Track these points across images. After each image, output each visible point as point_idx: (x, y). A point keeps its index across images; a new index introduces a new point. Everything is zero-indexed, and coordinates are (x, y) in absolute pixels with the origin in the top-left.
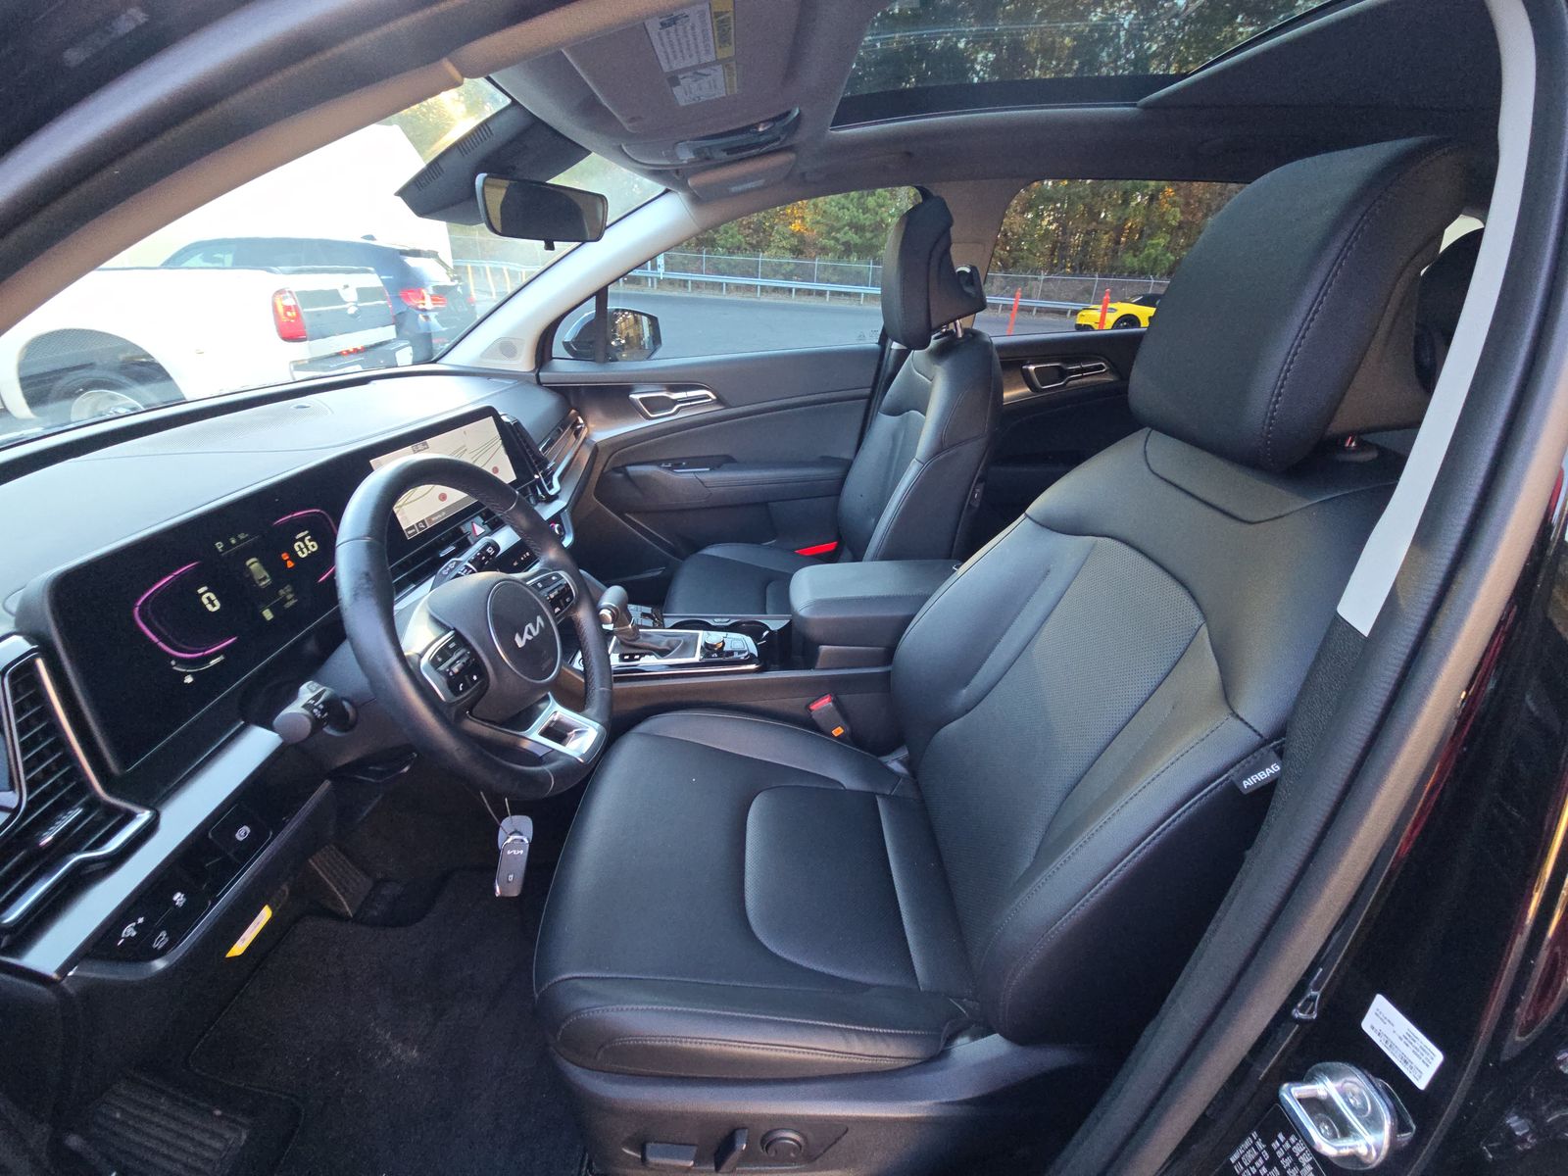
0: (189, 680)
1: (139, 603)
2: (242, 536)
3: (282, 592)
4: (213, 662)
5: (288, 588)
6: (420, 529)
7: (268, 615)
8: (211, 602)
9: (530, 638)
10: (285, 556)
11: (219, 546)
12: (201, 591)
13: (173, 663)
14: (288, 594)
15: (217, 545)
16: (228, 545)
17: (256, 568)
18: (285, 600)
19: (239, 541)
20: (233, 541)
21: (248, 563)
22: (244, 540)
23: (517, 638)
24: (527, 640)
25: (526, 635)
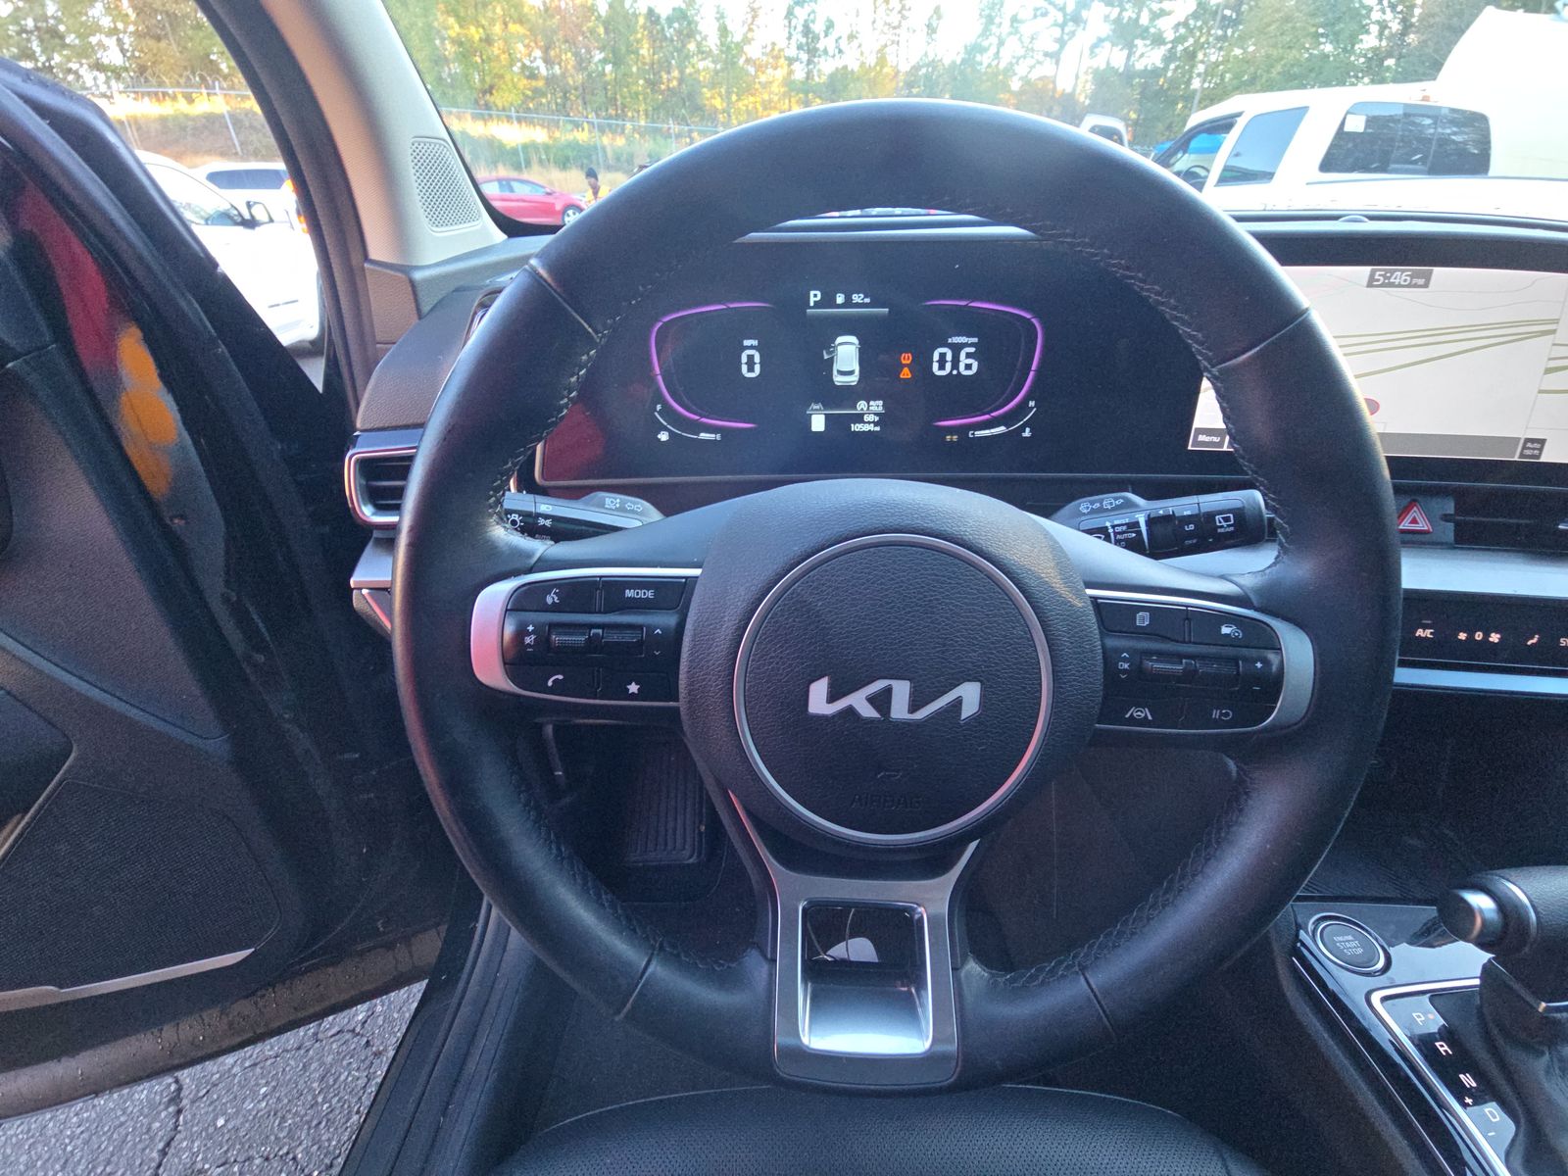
0: (664, 437)
1: (667, 318)
2: (857, 298)
3: (862, 405)
4: (704, 436)
5: (877, 406)
7: (818, 423)
8: (751, 363)
9: (868, 712)
10: (906, 359)
11: (815, 296)
12: (747, 343)
13: (659, 407)
14: (870, 413)
15: (812, 293)
16: (828, 301)
17: (847, 354)
18: (859, 419)
19: (848, 303)
20: (840, 299)
21: (840, 340)
22: (858, 305)
23: (819, 691)
24: (850, 711)
25: (859, 701)
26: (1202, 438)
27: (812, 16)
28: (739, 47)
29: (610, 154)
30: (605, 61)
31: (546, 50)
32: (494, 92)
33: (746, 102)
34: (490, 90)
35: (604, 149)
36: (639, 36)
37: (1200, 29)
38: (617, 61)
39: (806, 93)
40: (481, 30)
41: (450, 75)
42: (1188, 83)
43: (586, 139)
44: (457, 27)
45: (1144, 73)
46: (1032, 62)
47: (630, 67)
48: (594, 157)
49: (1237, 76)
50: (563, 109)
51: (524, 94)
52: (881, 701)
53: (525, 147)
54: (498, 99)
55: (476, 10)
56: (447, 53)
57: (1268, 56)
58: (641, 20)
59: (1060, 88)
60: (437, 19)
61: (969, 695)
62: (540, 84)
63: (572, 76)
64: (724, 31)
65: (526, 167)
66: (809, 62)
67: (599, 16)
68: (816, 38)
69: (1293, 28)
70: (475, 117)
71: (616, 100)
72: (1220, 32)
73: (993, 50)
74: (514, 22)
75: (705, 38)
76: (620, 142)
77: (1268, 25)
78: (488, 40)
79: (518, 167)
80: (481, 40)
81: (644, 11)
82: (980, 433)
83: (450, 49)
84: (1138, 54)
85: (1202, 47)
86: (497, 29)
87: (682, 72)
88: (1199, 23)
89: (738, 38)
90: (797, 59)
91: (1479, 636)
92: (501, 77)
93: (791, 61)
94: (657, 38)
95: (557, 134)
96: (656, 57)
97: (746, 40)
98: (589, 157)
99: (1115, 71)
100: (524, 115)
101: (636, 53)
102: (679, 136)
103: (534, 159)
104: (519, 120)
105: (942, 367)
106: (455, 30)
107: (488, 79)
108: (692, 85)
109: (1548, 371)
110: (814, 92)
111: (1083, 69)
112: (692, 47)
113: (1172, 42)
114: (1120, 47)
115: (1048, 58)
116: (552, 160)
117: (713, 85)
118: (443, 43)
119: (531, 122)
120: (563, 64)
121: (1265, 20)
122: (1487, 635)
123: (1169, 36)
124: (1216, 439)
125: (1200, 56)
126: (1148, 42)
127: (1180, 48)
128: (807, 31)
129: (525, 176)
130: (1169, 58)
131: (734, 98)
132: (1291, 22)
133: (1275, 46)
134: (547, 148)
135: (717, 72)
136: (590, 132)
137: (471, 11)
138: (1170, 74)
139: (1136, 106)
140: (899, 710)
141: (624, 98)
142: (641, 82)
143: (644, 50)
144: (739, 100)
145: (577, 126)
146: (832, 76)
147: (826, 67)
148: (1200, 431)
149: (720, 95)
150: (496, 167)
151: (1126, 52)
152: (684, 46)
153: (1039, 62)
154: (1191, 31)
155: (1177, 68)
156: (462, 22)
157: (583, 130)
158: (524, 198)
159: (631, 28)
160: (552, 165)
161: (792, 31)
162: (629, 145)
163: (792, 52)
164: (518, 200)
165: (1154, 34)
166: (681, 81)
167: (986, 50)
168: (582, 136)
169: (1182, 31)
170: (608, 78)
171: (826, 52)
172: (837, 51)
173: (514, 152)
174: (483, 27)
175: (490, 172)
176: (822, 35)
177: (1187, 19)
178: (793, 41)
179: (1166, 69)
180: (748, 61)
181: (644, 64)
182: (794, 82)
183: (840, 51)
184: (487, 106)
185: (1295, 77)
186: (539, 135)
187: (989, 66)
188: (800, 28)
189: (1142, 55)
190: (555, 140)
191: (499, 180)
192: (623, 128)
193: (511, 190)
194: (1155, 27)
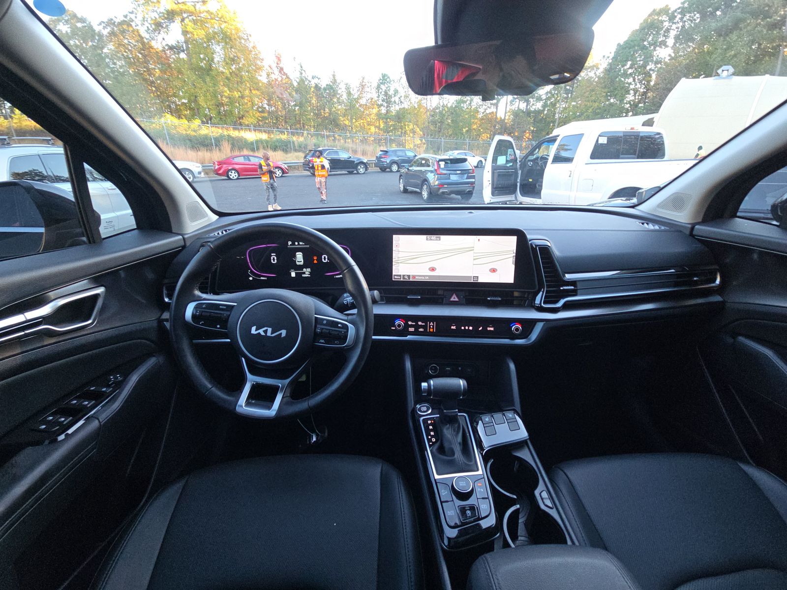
0: (251, 279)
1: (251, 249)
2: (301, 243)
3: (305, 270)
4: (262, 278)
5: (309, 270)
6: (404, 278)
7: (293, 274)
8: (274, 260)
9: (263, 334)
10: (315, 258)
11: (290, 243)
12: (272, 254)
13: (249, 271)
14: (307, 272)
15: (289, 242)
16: (293, 244)
17: (299, 257)
18: (304, 273)
19: (299, 244)
20: (296, 243)
21: (297, 253)
22: (301, 245)
23: (254, 328)
24: (259, 333)
25: (261, 331)
26: (396, 277)
27: (388, 88)
28: (357, 100)
29: (296, 144)
30: (295, 105)
31: (269, 101)
32: (244, 118)
33: (359, 122)
34: (242, 117)
35: (293, 142)
36: (311, 95)
37: (557, 94)
38: (301, 105)
39: (387, 119)
40: (239, 93)
41: (224, 111)
42: (554, 116)
43: (285, 138)
44: (228, 92)
45: (535, 111)
46: (486, 107)
47: (307, 108)
48: (289, 146)
49: (574, 113)
50: (276, 126)
51: (258, 119)
52: (266, 332)
53: (257, 141)
54: (245, 121)
55: (238, 85)
56: (223, 102)
57: (586, 106)
58: (312, 89)
59: (498, 116)
60: (219, 88)
61: (284, 333)
62: (266, 115)
63: (281, 111)
64: (349, 94)
65: (257, 150)
66: (387, 107)
67: (294, 87)
68: (390, 97)
69: (596, 94)
70: (234, 129)
71: (300, 121)
72: (565, 95)
73: (468, 102)
74: (254, 90)
75: (341, 96)
76: (301, 139)
77: (585, 93)
78: (242, 97)
79: (253, 150)
80: (239, 97)
81: (314, 85)
82: (337, 277)
83: (225, 100)
84: (531, 104)
85: (558, 101)
86: (247, 92)
87: (330, 110)
88: (556, 92)
89: (356, 96)
90: (382, 105)
91: (467, 328)
92: (248, 112)
93: (380, 106)
94: (319, 97)
95: (272, 136)
96: (319, 104)
97: (359, 98)
98: (286, 146)
99: (523, 111)
100: (257, 128)
101: (310, 102)
102: (328, 137)
103: (261, 147)
104: (255, 130)
105: (325, 260)
106: (227, 92)
107: (241, 113)
108: (335, 116)
109: (474, 259)
110: (390, 119)
111: (508, 109)
112: (335, 100)
113: (545, 99)
114: (523, 101)
115: (493, 106)
116: (269, 147)
117: (344, 116)
118: (222, 97)
119: (260, 131)
120: (276, 107)
121: (583, 91)
122: (469, 328)
123: (544, 97)
124: (399, 277)
125: (558, 105)
126: (535, 100)
127: (549, 102)
128: (386, 94)
129: (256, 154)
130: (544, 106)
131: (354, 121)
132: (594, 91)
133: (589, 101)
134: (267, 142)
135: (346, 110)
136: (288, 135)
137: (236, 86)
138: (546, 112)
139: (532, 125)
140: (269, 334)
141: (304, 120)
142: (312, 114)
143: (314, 101)
144: (356, 121)
145: (282, 132)
146: (398, 112)
147: (394, 109)
148: (395, 275)
149: (348, 119)
150: (243, 150)
151: (525, 104)
152: (331, 100)
153: (489, 107)
154: (553, 95)
155: (548, 110)
156: (230, 89)
157: (284, 134)
158: (255, 164)
159: (307, 92)
160: (269, 149)
161: (380, 94)
162: (306, 141)
163: (380, 102)
164: (252, 165)
165: (537, 97)
166: (330, 114)
167: (465, 102)
168: (284, 137)
169: (549, 95)
170: (297, 112)
171: (395, 102)
172: (400, 102)
173: (252, 143)
174: (241, 92)
175: (240, 152)
176: (393, 96)
177: (551, 90)
178: (380, 98)
179: (544, 110)
180: (360, 106)
181: (314, 107)
182: (381, 114)
183: (401, 102)
184: (241, 124)
185: (598, 114)
186: (264, 136)
187: (467, 108)
188: (383, 93)
189: (533, 104)
190: (271, 138)
191: (244, 156)
192: (303, 134)
193: (250, 160)
194: (537, 94)
